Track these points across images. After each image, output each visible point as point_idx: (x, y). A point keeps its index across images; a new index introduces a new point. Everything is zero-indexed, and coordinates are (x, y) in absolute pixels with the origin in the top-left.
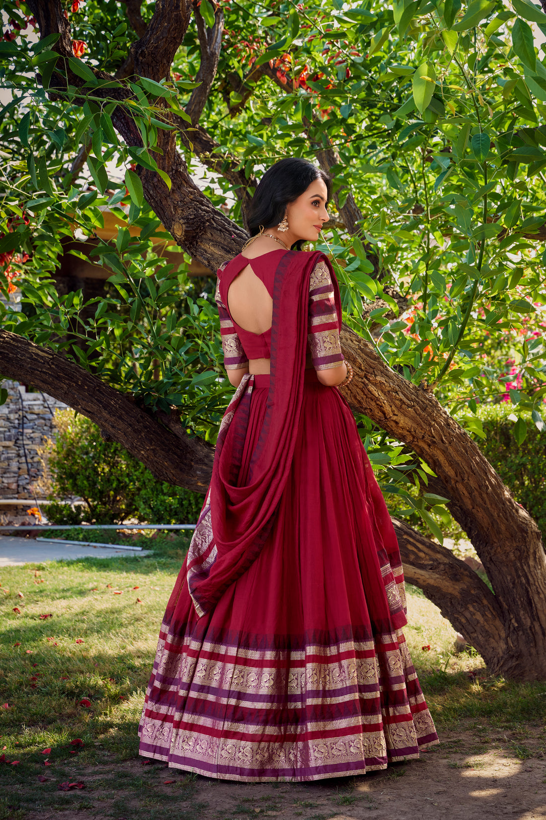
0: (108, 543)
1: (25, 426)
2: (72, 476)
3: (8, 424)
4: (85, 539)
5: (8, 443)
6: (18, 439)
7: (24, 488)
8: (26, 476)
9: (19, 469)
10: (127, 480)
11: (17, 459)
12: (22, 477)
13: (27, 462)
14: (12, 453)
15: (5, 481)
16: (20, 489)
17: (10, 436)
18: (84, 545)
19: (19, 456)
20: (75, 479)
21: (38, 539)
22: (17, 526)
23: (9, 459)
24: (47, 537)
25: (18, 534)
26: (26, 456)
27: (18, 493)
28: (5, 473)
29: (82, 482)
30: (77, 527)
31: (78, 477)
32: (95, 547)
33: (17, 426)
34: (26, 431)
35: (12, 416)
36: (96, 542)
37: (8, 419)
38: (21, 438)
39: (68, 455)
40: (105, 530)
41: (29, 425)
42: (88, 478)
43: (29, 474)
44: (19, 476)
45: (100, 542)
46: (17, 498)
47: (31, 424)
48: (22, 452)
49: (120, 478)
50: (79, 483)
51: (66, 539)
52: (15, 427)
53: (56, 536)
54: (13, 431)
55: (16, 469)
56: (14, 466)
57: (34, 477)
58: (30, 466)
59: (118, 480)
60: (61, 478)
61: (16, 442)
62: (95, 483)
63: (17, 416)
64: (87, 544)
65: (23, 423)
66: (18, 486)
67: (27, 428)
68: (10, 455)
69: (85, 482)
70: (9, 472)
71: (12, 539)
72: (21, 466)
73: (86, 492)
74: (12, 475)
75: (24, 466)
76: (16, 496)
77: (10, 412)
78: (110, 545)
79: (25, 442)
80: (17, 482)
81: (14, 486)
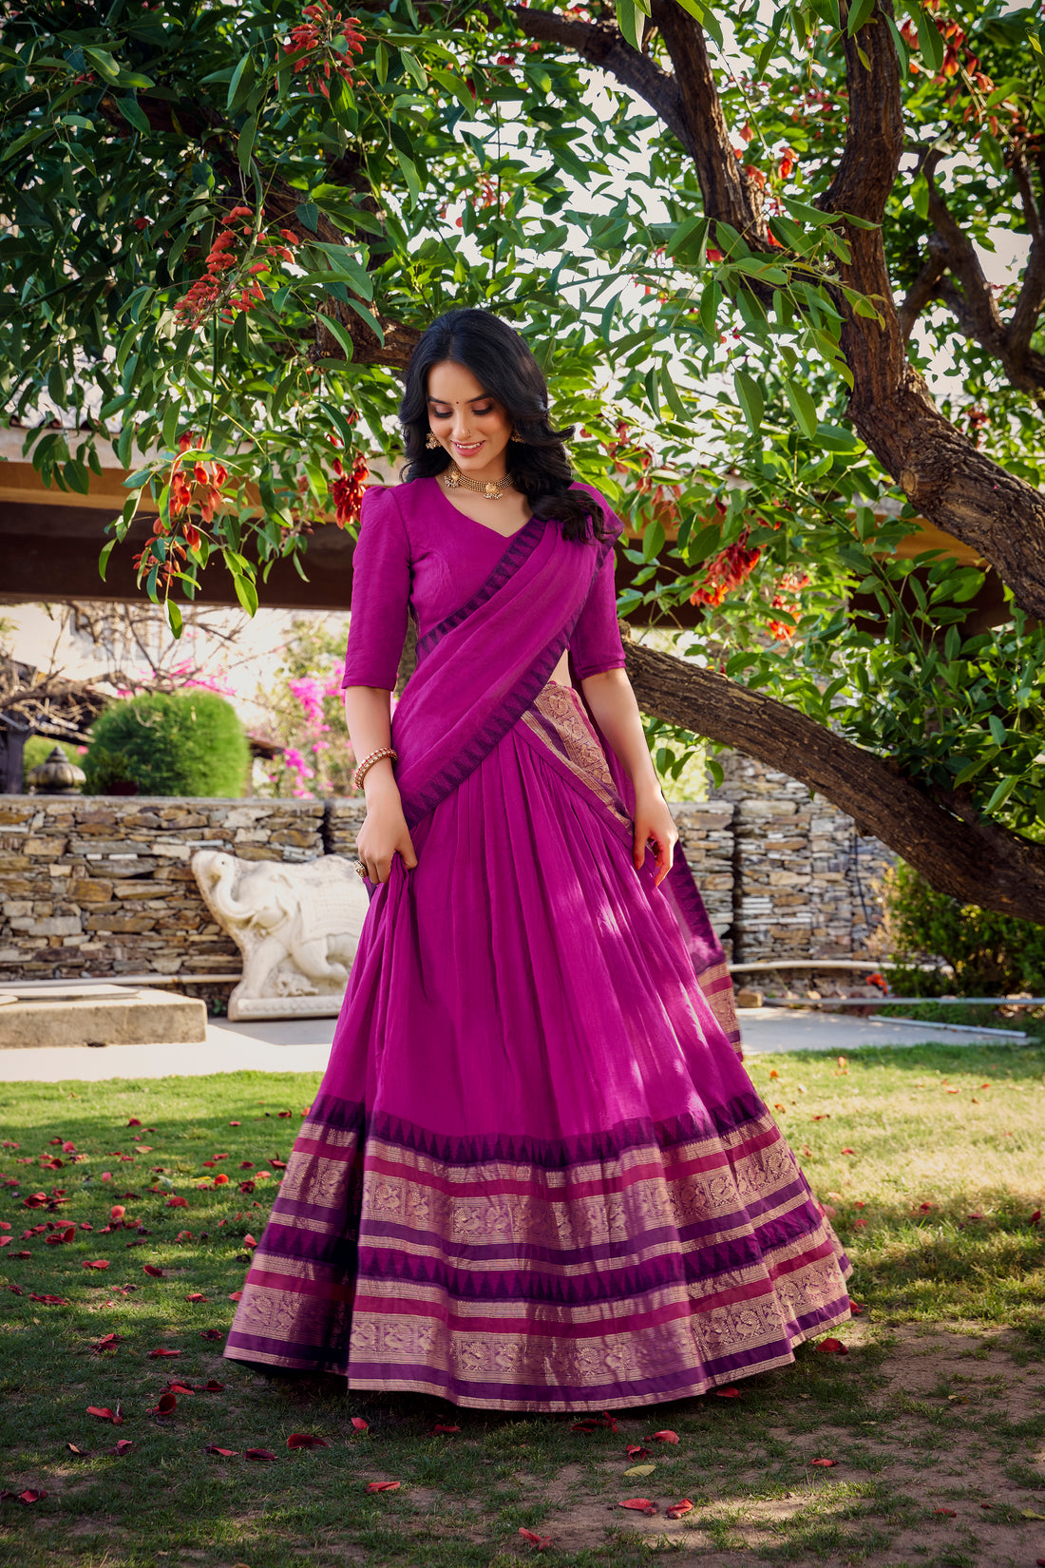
0: (975, 1025)
1: (860, 849)
2: (922, 923)
3: (833, 846)
4: (943, 1019)
5: (834, 876)
6: (850, 870)
7: (862, 944)
8: (865, 926)
9: (853, 914)
10: (1004, 928)
11: (849, 900)
12: (858, 927)
13: (864, 905)
14: (841, 891)
15: (832, 932)
16: (856, 945)
17: (837, 865)
18: (938, 1029)
19: (852, 894)
20: (929, 928)
21: (871, 1018)
22: (844, 999)
23: (836, 899)
24: (886, 1016)
25: (845, 1010)
26: (862, 896)
27: (852, 951)
28: (831, 920)
29: (937, 931)
30: (930, 1000)
31: (932, 924)
32: (954, 1031)
33: (847, 849)
34: (861, 857)
35: (839, 835)
36: (958, 1023)
37: (833, 840)
38: (853, 867)
39: (916, 891)
40: (972, 1006)
41: (865, 848)
42: (946, 926)
43: (867, 923)
44: (854, 925)
45: (964, 1024)
46: (852, 959)
47: (870, 847)
48: (856, 889)
49: (995, 926)
50: (932, 933)
51: (915, 1018)
52: (844, 852)
53: (899, 1014)
54: (842, 858)
55: (848, 915)
56: (845, 910)
57: (873, 927)
58: (869, 910)
59: (991, 928)
60: (908, 926)
61: (847, 875)
62: (957, 935)
63: (847, 835)
64: (942, 1025)
65: (856, 846)
66: (853, 940)
67: (864, 853)
68: (838, 894)
69: (942, 932)
70: (838, 919)
71: (833, 1019)
72: (856, 910)
73: (944, 948)
74: (843, 923)
75: (860, 911)
76: (850, 955)
77: (836, 829)
78: (979, 1029)
79: (860, 875)
80: (850, 934)
81: (846, 941)
